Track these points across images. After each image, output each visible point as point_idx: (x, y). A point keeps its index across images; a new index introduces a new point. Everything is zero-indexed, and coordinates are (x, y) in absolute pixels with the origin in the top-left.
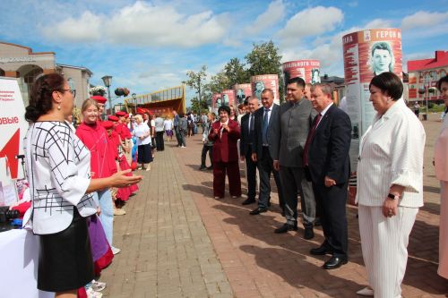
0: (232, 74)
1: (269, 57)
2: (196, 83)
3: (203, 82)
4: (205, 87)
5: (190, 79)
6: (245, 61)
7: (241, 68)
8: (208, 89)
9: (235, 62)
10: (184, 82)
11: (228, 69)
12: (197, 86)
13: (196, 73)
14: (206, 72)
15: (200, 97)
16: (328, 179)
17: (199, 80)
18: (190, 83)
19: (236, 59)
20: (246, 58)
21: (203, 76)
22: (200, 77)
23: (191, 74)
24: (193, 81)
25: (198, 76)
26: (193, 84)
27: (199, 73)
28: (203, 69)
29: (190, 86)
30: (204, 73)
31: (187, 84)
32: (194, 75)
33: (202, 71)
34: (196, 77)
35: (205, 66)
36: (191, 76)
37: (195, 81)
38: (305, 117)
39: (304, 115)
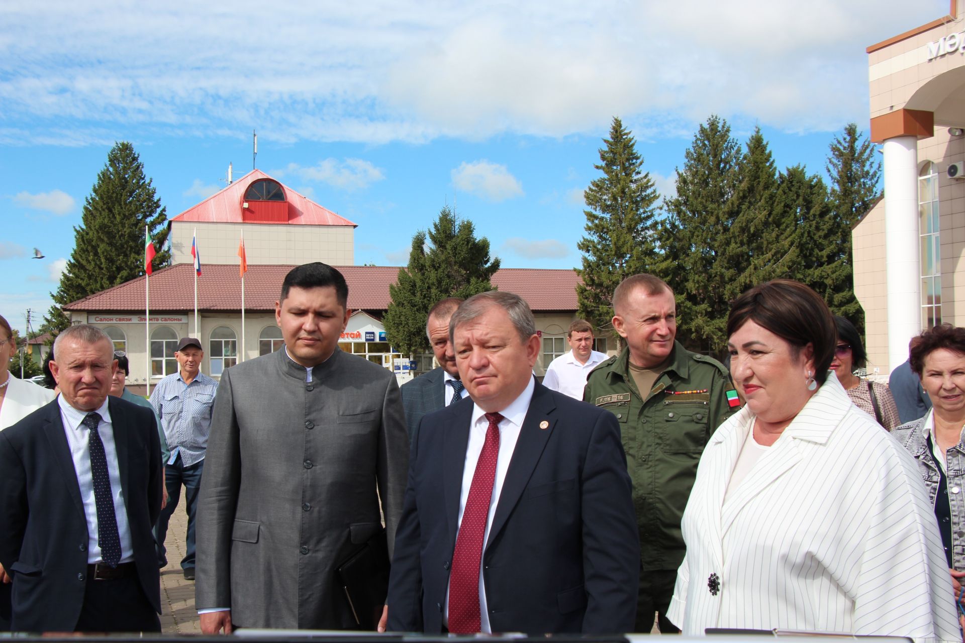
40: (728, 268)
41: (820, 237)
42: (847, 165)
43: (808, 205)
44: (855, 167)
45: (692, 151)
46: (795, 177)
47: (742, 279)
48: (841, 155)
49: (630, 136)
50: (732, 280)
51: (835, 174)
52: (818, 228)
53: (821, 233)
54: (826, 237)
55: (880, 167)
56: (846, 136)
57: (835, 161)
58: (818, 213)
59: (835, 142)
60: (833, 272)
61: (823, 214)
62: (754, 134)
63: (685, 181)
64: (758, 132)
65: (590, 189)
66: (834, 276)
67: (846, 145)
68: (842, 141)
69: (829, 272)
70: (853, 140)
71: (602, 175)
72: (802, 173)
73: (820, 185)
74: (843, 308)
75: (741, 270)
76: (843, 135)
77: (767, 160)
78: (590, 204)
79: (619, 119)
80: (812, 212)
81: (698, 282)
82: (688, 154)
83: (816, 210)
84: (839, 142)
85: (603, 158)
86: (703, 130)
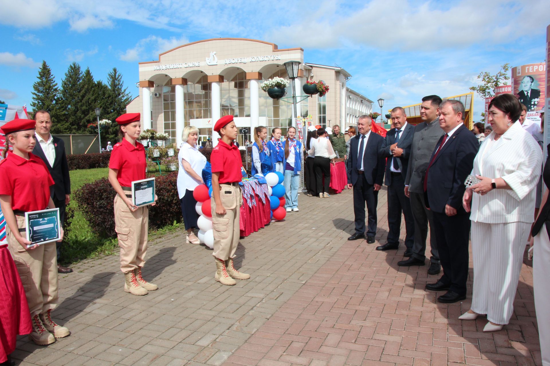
5: (483, 83)
10: (473, 89)
13: (493, 74)
16: (447, 207)
18: (483, 90)
21: (502, 79)
22: (498, 80)
23: (485, 77)
24: (487, 87)
25: (496, 80)
26: (487, 90)
27: (498, 75)
28: (504, 68)
29: (483, 94)
30: (504, 75)
31: (479, 91)
32: (490, 78)
33: (503, 71)
34: (492, 81)
35: (507, 64)
36: (486, 79)
37: (490, 87)
38: (435, 139)
39: (434, 138)
40: (82, 114)
41: (108, 105)
42: (114, 81)
43: (104, 94)
44: (116, 82)
45: (68, 73)
46: (99, 84)
47: (87, 118)
48: (112, 77)
49: (49, 68)
50: (83, 118)
51: (110, 83)
52: (107, 102)
53: (108, 103)
54: (110, 104)
55: (123, 82)
56: (113, 71)
57: (110, 79)
58: (107, 97)
59: (110, 73)
60: (112, 116)
61: (109, 97)
62: (87, 69)
63: (65, 84)
64: (88, 68)
65: (35, 85)
66: (113, 117)
67: (113, 74)
68: (112, 73)
69: (111, 116)
70: (116, 73)
71: (39, 80)
72: (101, 83)
73: (107, 87)
74: (115, 128)
75: (86, 115)
76: (112, 71)
77: (92, 78)
78: (35, 90)
79: (45, 61)
80: (105, 96)
81: (73, 119)
82: (66, 75)
83: (106, 96)
84: (111, 73)
85: (40, 74)
86: (71, 66)
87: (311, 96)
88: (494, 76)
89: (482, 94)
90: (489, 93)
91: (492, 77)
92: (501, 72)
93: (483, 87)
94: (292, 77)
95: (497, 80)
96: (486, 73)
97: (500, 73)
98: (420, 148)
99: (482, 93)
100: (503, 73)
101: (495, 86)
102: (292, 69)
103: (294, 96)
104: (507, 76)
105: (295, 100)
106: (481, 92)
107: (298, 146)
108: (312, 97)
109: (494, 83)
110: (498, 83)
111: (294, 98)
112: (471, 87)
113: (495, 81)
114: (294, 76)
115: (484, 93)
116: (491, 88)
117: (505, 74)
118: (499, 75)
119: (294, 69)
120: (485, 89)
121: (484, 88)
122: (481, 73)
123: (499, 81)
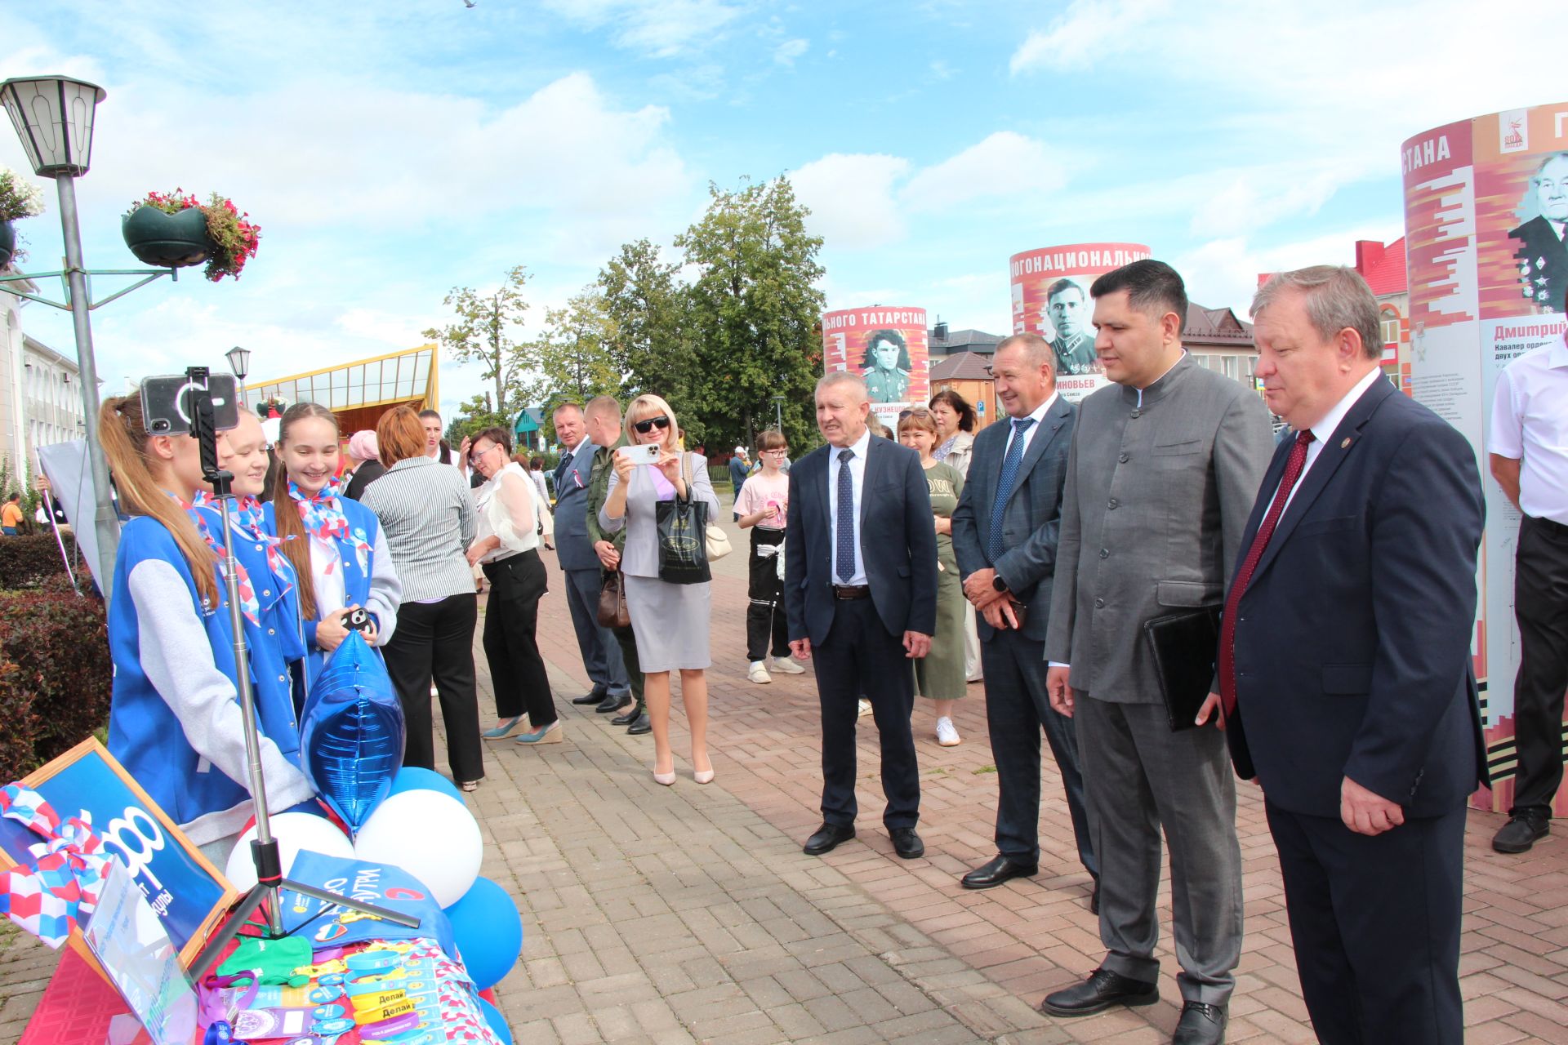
0: (628, 305)
1: (776, 242)
2: (483, 339)
3: (512, 334)
4: (520, 351)
5: (459, 321)
6: (678, 256)
7: (663, 280)
8: (529, 365)
9: (637, 255)
10: (432, 334)
11: (614, 281)
12: (488, 349)
13: (486, 292)
14: (526, 293)
15: (501, 395)
17: (496, 325)
18: (459, 338)
19: (645, 245)
20: (681, 242)
21: (511, 307)
22: (500, 311)
23: (463, 301)
24: (471, 329)
25: (493, 310)
26: (471, 339)
27: (498, 296)
28: (513, 278)
29: (460, 351)
30: (515, 298)
31: (447, 342)
32: (477, 303)
33: (510, 287)
34: (484, 313)
35: (520, 268)
36: (465, 308)
37: (481, 331)
38: (1186, 455)
39: (1183, 449)
87: (173, 273)
88: (489, 299)
89: (456, 351)
90: (476, 346)
91: (482, 301)
92: (507, 288)
93: (460, 328)
94: (62, 161)
95: (497, 311)
96: (465, 289)
97: (503, 290)
98: (1118, 501)
99: (457, 346)
100: (512, 292)
101: (492, 326)
102: (58, 118)
103: (75, 265)
104: (522, 299)
105: (79, 292)
106: (454, 343)
107: (360, 532)
108: (175, 279)
109: (491, 318)
110: (500, 318)
111: (76, 276)
112: (427, 329)
113: (490, 314)
114: (74, 161)
115: (463, 347)
116: (483, 333)
117: (516, 295)
118: (500, 297)
119: (69, 119)
120: (467, 335)
121: (463, 331)
122: (454, 291)
123: (502, 314)
